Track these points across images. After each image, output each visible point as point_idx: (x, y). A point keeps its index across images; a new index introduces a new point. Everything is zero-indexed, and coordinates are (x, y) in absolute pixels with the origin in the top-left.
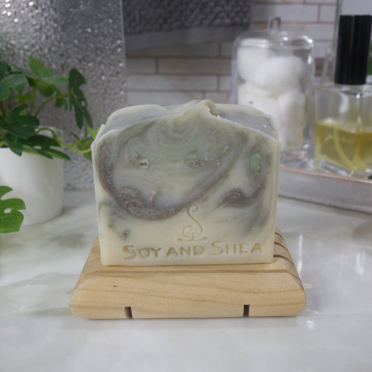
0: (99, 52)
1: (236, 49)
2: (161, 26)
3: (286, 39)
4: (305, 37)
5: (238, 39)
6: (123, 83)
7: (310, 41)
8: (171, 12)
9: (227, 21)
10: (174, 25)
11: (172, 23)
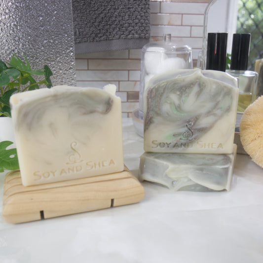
0: (58, 55)
1: (144, 53)
2: (94, 39)
3: (174, 47)
4: (187, 46)
5: (144, 47)
6: (74, 74)
7: (190, 48)
8: (100, 30)
9: (137, 36)
10: (102, 38)
11: (101, 37)
